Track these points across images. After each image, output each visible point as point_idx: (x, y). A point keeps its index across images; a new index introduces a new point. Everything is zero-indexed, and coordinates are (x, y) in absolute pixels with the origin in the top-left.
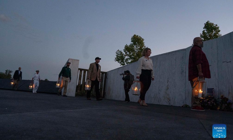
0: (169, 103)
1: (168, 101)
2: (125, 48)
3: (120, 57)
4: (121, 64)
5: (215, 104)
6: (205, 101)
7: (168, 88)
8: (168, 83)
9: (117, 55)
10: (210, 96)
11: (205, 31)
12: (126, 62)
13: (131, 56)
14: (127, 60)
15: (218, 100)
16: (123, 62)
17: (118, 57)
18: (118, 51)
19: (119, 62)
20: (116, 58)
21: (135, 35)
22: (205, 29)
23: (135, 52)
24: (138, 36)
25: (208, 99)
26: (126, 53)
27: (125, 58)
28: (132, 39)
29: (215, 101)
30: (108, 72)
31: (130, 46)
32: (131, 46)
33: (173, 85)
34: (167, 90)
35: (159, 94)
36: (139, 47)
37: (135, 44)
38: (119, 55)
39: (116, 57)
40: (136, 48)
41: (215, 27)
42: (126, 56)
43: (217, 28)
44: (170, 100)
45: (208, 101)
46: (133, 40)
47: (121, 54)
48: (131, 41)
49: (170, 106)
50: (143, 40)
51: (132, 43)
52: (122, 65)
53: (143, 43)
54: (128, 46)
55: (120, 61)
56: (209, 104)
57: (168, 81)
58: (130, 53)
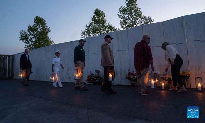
0: (70, 81)
1: (69, 79)
2: (29, 28)
3: (24, 36)
4: (25, 43)
5: (100, 81)
6: (94, 79)
7: (68, 70)
8: (68, 65)
9: (21, 34)
10: (97, 75)
11: (96, 16)
12: (30, 41)
13: (35, 35)
14: (31, 39)
15: (102, 78)
16: (28, 41)
17: (23, 36)
18: (22, 31)
19: (23, 41)
20: (20, 38)
21: (37, 17)
22: (95, 14)
23: (38, 31)
24: (40, 17)
25: (96, 78)
26: (30, 32)
27: (29, 38)
28: (34, 20)
29: (101, 79)
30: (14, 55)
31: (33, 26)
32: (35, 26)
33: (72, 67)
34: (68, 71)
35: (62, 74)
36: (42, 27)
37: (38, 24)
38: (23, 34)
39: (20, 36)
40: (39, 28)
41: (102, 13)
42: (30, 35)
43: (103, 14)
44: (70, 79)
45: (96, 79)
46: (36, 21)
47: (25, 34)
48: (34, 22)
49: (71, 83)
50: (45, 21)
51: (35, 23)
52: (27, 43)
53: (45, 24)
54: (31, 26)
55: (25, 40)
56: (96, 81)
57: (68, 64)
58: (34, 33)
